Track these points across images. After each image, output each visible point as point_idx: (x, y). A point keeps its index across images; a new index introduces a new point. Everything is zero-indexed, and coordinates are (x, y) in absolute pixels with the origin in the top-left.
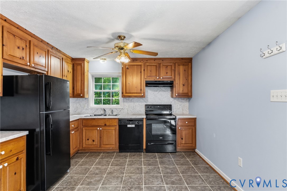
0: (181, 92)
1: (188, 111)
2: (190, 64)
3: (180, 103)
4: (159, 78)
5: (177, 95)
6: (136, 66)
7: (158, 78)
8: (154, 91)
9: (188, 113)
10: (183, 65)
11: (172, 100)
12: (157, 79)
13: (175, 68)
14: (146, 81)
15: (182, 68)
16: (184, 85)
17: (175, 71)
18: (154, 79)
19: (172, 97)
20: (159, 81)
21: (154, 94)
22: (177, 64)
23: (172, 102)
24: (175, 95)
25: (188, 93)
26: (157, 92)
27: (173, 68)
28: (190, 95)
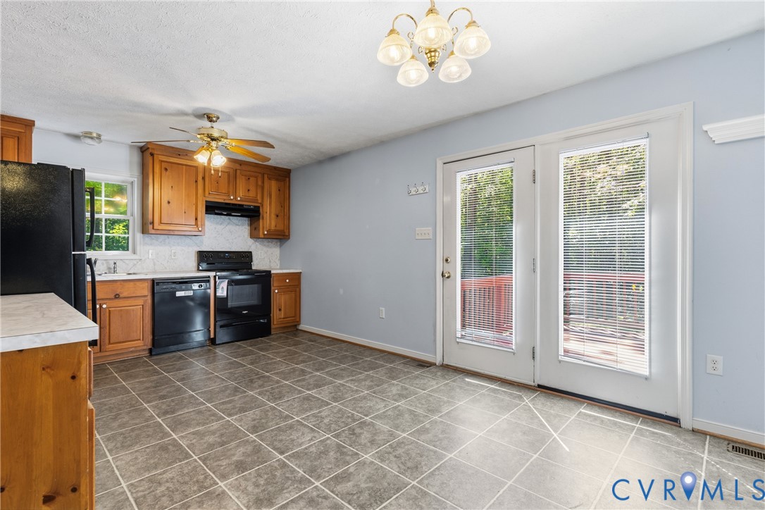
0: (273, 228)
1: (278, 262)
2: (288, 179)
3: (265, 249)
4: (235, 198)
5: (266, 233)
6: (184, 167)
7: (232, 197)
8: (217, 223)
9: (278, 267)
10: (277, 180)
11: (251, 241)
12: (231, 199)
13: (263, 183)
14: (206, 201)
15: (274, 184)
16: (277, 216)
17: (263, 188)
18: (225, 200)
19: (252, 236)
20: (233, 204)
21: (215, 228)
22: (266, 176)
23: (250, 247)
24: (263, 232)
25: (283, 231)
26: (222, 227)
27: (260, 183)
28: (287, 234)
